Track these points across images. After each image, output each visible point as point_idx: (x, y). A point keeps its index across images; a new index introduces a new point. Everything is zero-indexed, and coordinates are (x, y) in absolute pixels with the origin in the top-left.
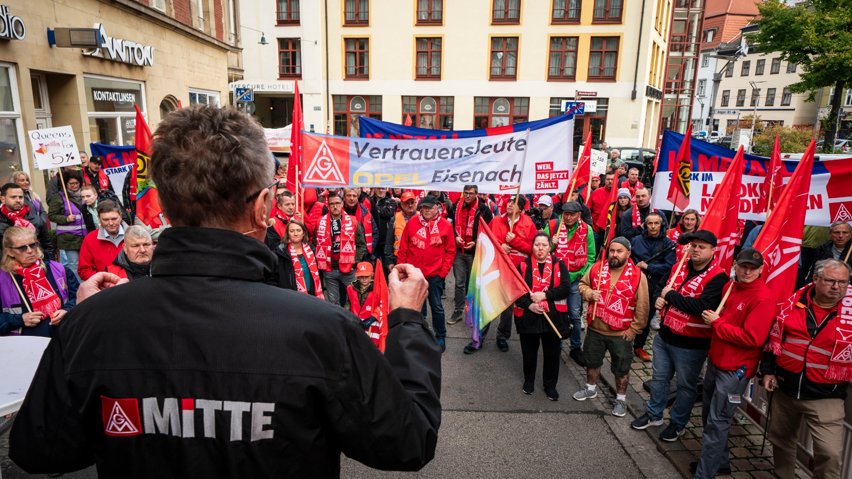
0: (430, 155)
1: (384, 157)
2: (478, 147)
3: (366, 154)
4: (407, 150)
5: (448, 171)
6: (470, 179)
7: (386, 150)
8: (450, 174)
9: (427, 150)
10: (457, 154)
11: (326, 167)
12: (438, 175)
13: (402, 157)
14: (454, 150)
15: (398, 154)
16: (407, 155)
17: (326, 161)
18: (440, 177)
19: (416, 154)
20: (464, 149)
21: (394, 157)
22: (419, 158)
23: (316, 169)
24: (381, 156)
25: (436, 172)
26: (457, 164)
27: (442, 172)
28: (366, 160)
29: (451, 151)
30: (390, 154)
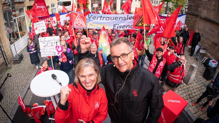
0: (112, 19)
1: (97, 19)
2: (128, 17)
3: (91, 19)
4: (105, 17)
5: (118, 25)
6: (126, 27)
7: (98, 17)
8: (119, 26)
9: (111, 18)
10: (121, 19)
11: (80, 21)
12: (115, 26)
13: (103, 19)
14: (120, 18)
15: (102, 18)
16: (105, 18)
17: (79, 20)
18: (116, 27)
19: (107, 19)
20: (123, 17)
21: (100, 19)
22: (109, 20)
23: (76, 22)
24: (96, 19)
25: (114, 25)
26: (121, 22)
27: (116, 25)
28: (91, 20)
29: (119, 18)
30: (99, 18)
